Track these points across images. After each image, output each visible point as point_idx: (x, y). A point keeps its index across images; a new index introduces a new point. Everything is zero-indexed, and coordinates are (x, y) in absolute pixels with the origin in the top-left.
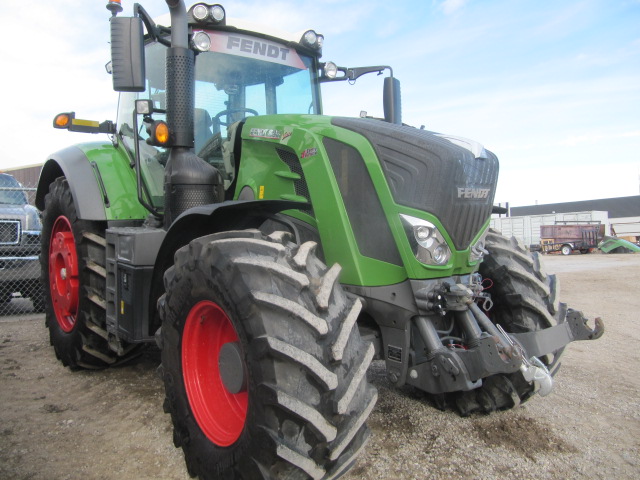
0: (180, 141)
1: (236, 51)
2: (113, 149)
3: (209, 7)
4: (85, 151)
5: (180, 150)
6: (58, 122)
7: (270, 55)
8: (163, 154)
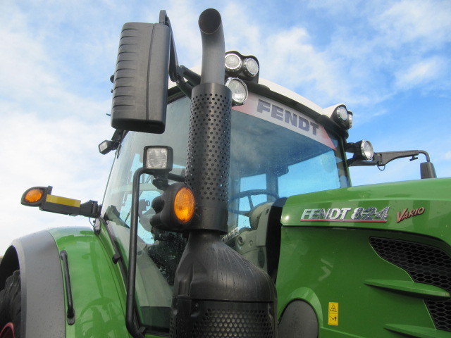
0: (208, 222)
1: (266, 116)
2: (93, 236)
3: (243, 58)
4: (57, 237)
5: (205, 236)
6: (27, 198)
7: (301, 126)
8: (153, 247)
